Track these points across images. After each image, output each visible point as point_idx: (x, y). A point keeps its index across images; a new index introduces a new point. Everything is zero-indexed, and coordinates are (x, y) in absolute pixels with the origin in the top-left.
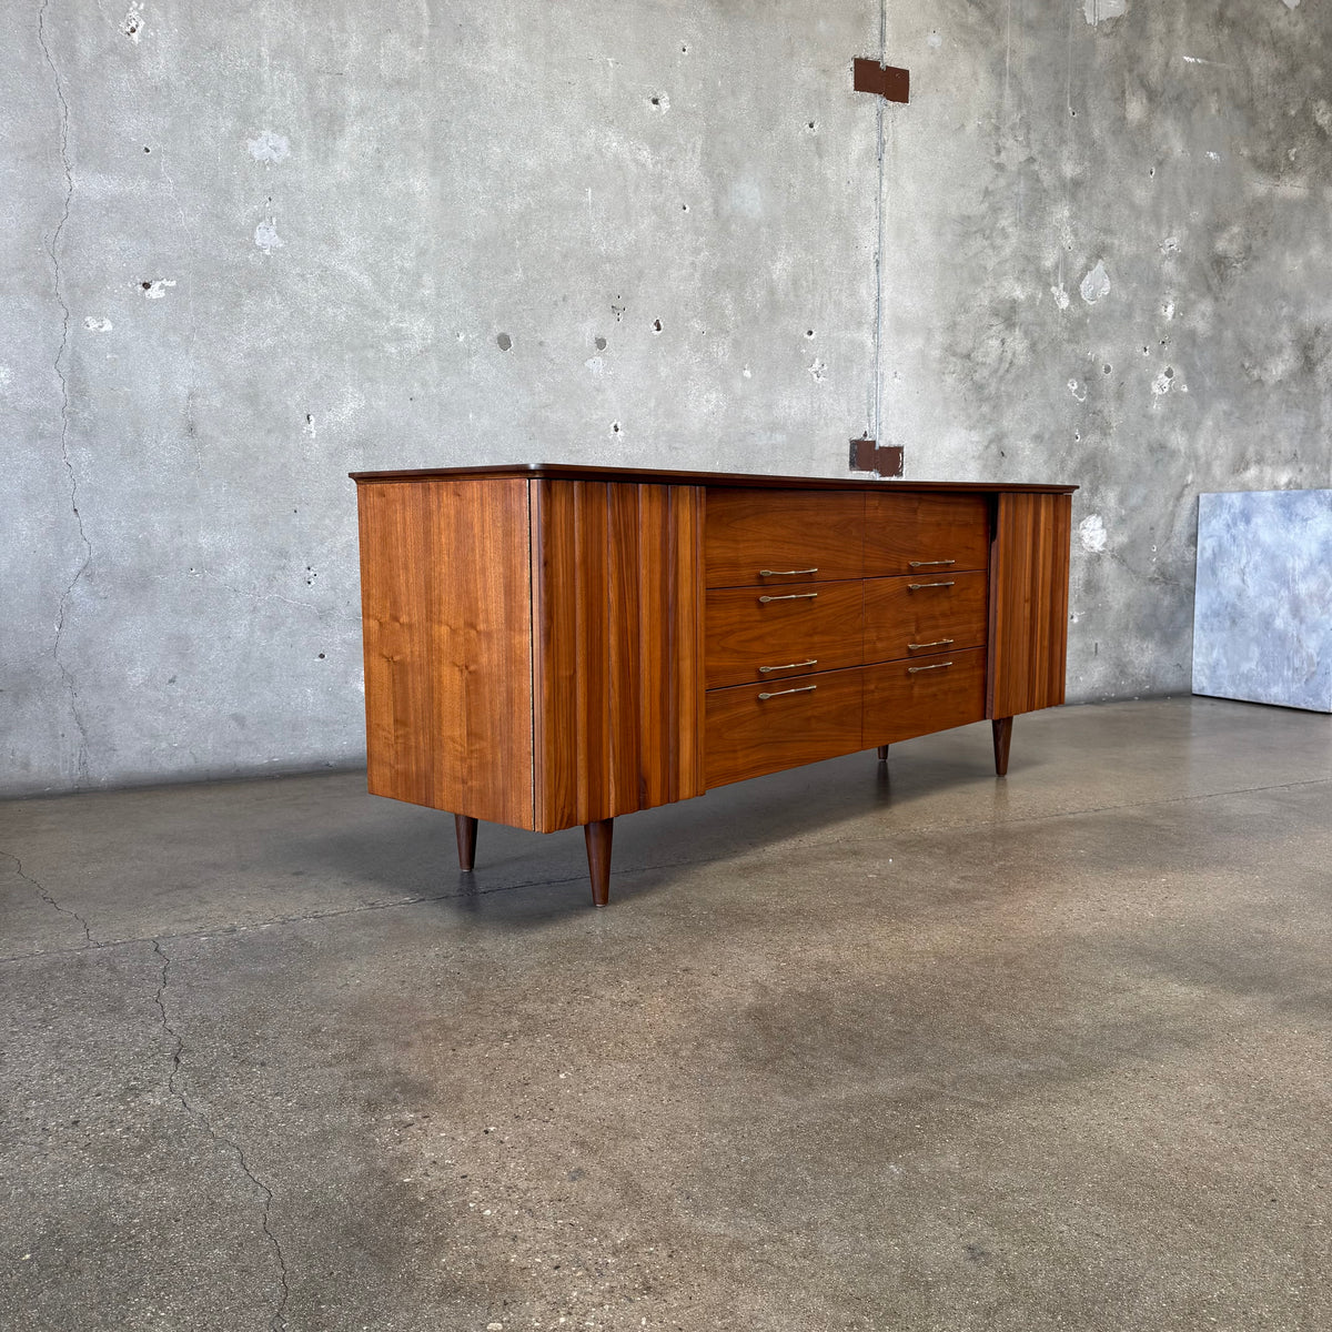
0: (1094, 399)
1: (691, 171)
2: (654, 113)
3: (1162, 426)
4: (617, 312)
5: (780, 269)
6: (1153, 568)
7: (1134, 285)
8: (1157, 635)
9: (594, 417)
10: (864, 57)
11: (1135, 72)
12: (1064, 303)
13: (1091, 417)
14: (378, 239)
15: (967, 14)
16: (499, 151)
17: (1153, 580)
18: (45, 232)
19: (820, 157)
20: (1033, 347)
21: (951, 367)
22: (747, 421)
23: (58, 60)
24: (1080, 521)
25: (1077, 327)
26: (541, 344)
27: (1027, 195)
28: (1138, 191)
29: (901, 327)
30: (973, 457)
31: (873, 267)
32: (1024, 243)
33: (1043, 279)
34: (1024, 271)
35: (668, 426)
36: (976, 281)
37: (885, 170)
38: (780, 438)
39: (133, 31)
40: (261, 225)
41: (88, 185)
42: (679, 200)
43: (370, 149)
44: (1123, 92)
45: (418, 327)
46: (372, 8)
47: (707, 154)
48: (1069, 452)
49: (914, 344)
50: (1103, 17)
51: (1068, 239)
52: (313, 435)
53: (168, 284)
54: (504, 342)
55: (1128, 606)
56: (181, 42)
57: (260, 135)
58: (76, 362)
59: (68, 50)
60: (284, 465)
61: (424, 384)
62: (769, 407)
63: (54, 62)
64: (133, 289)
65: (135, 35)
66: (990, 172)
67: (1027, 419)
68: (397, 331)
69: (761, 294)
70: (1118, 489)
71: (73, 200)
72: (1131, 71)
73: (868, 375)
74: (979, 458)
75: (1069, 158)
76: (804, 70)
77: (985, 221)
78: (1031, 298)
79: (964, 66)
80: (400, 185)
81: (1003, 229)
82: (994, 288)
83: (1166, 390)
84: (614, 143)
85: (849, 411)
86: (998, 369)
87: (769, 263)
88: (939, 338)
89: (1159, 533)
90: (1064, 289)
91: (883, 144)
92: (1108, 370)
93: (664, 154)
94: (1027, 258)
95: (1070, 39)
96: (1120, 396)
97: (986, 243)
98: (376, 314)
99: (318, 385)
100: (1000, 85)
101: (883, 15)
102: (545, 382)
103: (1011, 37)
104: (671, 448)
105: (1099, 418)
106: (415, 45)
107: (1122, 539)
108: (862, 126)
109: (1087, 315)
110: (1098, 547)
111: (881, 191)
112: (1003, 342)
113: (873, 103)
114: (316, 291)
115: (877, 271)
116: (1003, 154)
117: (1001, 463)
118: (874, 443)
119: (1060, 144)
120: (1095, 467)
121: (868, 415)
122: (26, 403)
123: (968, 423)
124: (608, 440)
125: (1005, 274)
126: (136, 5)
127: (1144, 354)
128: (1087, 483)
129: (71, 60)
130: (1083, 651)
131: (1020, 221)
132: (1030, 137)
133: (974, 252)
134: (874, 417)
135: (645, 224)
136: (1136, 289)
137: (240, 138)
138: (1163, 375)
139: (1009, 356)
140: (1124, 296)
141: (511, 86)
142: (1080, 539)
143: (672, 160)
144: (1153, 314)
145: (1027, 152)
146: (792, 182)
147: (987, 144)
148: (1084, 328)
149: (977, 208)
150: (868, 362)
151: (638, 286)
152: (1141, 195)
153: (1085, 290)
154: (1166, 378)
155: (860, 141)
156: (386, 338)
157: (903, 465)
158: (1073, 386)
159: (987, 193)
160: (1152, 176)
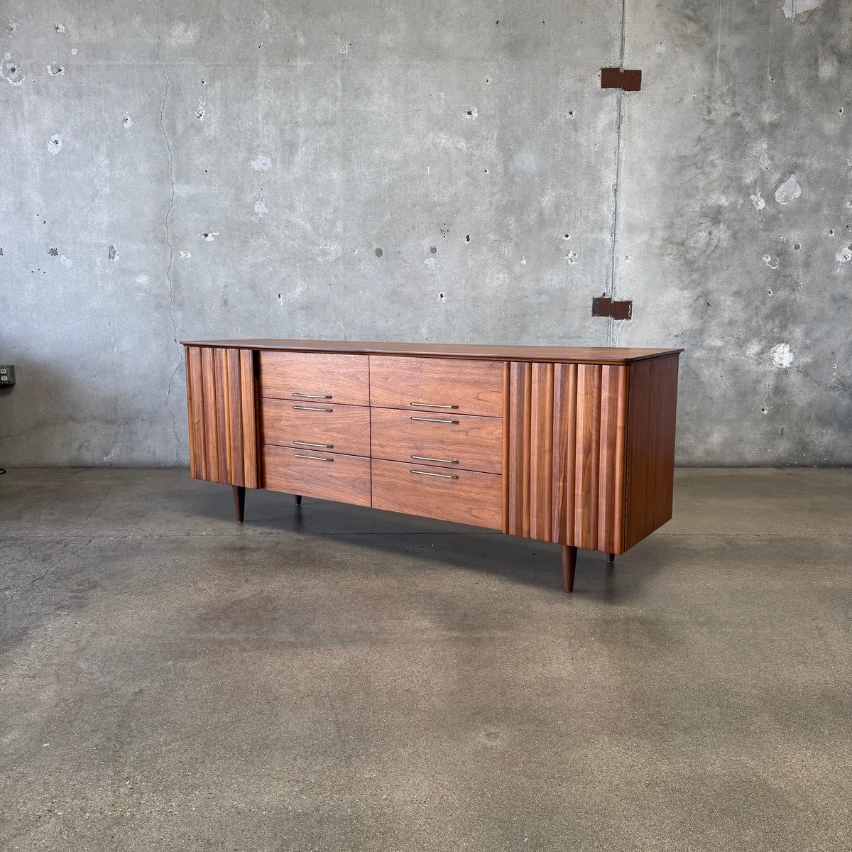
0: (784, 267)
1: (490, 150)
2: (468, 120)
3: (845, 283)
4: (443, 233)
5: (547, 200)
6: (833, 380)
7: (823, 189)
8: (835, 425)
9: (429, 290)
10: (608, 67)
11: (828, 44)
12: (762, 205)
13: (782, 278)
14: (314, 205)
15: (686, 27)
16: (378, 152)
17: (833, 388)
18: (163, 214)
19: (576, 131)
20: (734, 236)
21: (669, 251)
22: (523, 289)
23: (169, 134)
24: (771, 347)
25: (771, 220)
26: (399, 252)
27: (731, 138)
28: (828, 125)
29: (632, 228)
30: (685, 306)
31: (612, 194)
32: (729, 169)
33: (745, 191)
34: (728, 187)
35: (473, 294)
36: (689, 195)
37: (622, 134)
39: (201, 115)
40: (258, 202)
41: (181, 190)
42: (483, 167)
43: (310, 159)
44: (817, 60)
45: (334, 248)
46: (312, 86)
47: (500, 139)
48: (763, 302)
49: (641, 239)
50: (800, 11)
51: (765, 163)
52: (282, 304)
53: (216, 234)
54: (379, 253)
55: (811, 405)
56: (221, 118)
57: (257, 158)
58: (176, 274)
59: (172, 128)
60: (268, 319)
61: (336, 276)
62: (538, 280)
63: (167, 135)
64: (200, 237)
65: (201, 117)
66: (703, 126)
67: (729, 282)
68: (323, 250)
69: (534, 216)
70: (803, 327)
71: (175, 198)
72: (823, 44)
73: (607, 259)
74: (690, 307)
75: (767, 110)
76: (566, 81)
77: (698, 158)
78: (734, 205)
79: (683, 61)
80: (325, 176)
81: (712, 161)
82: (704, 200)
83: (849, 259)
84: (443, 140)
85: (592, 281)
86: (706, 250)
87: (540, 197)
88: (660, 234)
89: (839, 356)
90: (761, 196)
91: (620, 117)
92: (797, 247)
93: (474, 142)
94: (730, 178)
95: (771, 30)
96: (807, 264)
97: (698, 171)
98: (313, 243)
99: (284, 279)
100: (712, 69)
101: (623, 39)
102: (401, 273)
103: (721, 37)
104: (474, 305)
105: (789, 280)
106: (334, 103)
107: (806, 359)
108: (606, 109)
109: (780, 212)
110: (786, 364)
111: (619, 147)
112: (710, 233)
113: (614, 94)
114: (284, 233)
115: (615, 196)
116: (713, 114)
117: (707, 310)
118: (611, 299)
119: (761, 102)
120: (785, 312)
121: (606, 283)
122: (155, 292)
123: (681, 285)
124: (436, 303)
125: (713, 190)
126: (201, 103)
127: (830, 235)
128: (777, 322)
129: (174, 133)
130: (771, 432)
131: (726, 155)
132: (735, 99)
133: (688, 178)
134: (611, 284)
135: (461, 183)
136: (824, 192)
137: (248, 161)
138: (847, 249)
139: (715, 242)
140: (813, 197)
141: (385, 116)
142: (771, 359)
143: (478, 145)
144: (839, 207)
145: (733, 110)
146: (556, 148)
147: (700, 108)
148: (778, 221)
149: (690, 149)
150: (607, 251)
151: (456, 217)
152: (831, 127)
153: (779, 195)
154: (850, 251)
155: (604, 118)
156: (317, 254)
157: (631, 312)
158: (767, 259)
159: (699, 140)
160: (840, 114)
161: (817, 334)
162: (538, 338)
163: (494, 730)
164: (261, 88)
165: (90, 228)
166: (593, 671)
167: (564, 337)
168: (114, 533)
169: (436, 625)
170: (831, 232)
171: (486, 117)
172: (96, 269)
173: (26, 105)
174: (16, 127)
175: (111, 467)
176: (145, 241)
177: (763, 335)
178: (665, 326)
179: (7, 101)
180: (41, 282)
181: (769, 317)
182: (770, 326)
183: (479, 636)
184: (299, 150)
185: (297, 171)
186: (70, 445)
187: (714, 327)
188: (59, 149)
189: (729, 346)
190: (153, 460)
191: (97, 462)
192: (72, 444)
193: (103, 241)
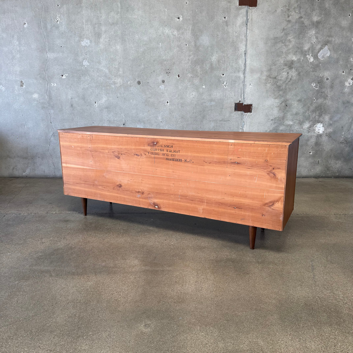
0: (321, 88)
1: (188, 35)
2: (178, 21)
3: (349, 96)
4: (168, 73)
5: (214, 58)
6: (342, 139)
7: (340, 52)
8: (342, 159)
9: (162, 100)
12: (312, 60)
13: (320, 93)
14: (110, 61)
16: (137, 37)
17: (342, 143)
18: (43, 66)
19: (227, 26)
20: (299, 74)
21: (269, 81)
22: (203, 99)
24: (314, 125)
25: (316, 67)
26: (148, 83)
27: (298, 29)
29: (252, 71)
30: (276, 107)
31: (244, 55)
32: (297, 43)
33: (304, 53)
34: (297, 52)
35: (181, 101)
36: (279, 56)
37: (248, 27)
38: (213, 103)
39: (58, 21)
40: (85, 60)
41: (51, 55)
42: (185, 43)
43: (107, 40)
45: (119, 81)
46: (107, 7)
47: (193, 30)
48: (311, 104)
49: (256, 76)
51: (314, 40)
52: (97, 106)
53: (66, 75)
54: (139, 83)
55: (331, 150)
56: (67, 22)
57: (84, 40)
58: (50, 92)
59: (46, 27)
60: (91, 113)
61: (120, 94)
62: (210, 95)
63: (43, 30)
64: (60, 77)
65: (58, 22)
66: (285, 23)
67: (296, 95)
68: (114, 82)
69: (208, 66)
70: (329, 116)
71: (48, 59)
73: (241, 85)
74: (278, 107)
75: (315, 15)
76: (223, 3)
77: (283, 38)
78: (299, 59)
81: (289, 40)
82: (286, 58)
83: (351, 84)
84: (167, 31)
85: (235, 95)
86: (286, 81)
87: (211, 57)
88: (265, 73)
89: (345, 129)
90: (312, 56)
91: (247, 20)
92: (327, 79)
93: (181, 32)
94: (298, 48)
96: (332, 87)
97: (283, 44)
98: (109, 78)
99: (97, 95)
102: (149, 92)
104: (182, 107)
105: (323, 94)
106: (117, 14)
107: (330, 130)
108: (241, 16)
109: (320, 63)
110: (321, 132)
111: (247, 33)
112: (288, 73)
113: (245, 8)
114: (96, 74)
115: (245, 56)
116: (290, 17)
117: (286, 108)
118: (243, 103)
119: (312, 11)
120: (321, 109)
121: (241, 96)
122: (41, 101)
123: (274, 97)
124: (165, 105)
125: (289, 53)
126: (58, 15)
127: (343, 73)
128: (317, 113)
129: (46, 30)
130: (313, 162)
131: (296, 37)
132: (301, 10)
133: (278, 47)
134: (243, 96)
135: (175, 50)
136: (341, 54)
137: (79, 42)
138: (350, 80)
139: (290, 77)
140: (335, 56)
141: (140, 20)
142: (314, 130)
143: (183, 33)
144: (347, 61)
145: (299, 15)
146: (218, 34)
147: (284, 15)
148: (319, 67)
149: (280, 34)
150: (241, 81)
151: (173, 66)
152: (345, 23)
153: (320, 55)
154: (352, 81)
155: (240, 20)
156: (112, 84)
157: (252, 109)
158: (314, 85)
159: (284, 29)
160: (349, 17)
161: (336, 119)
162: (210, 121)
163: (149, 322)
164: (84, 8)
165: (12, 73)
166: (204, 289)
167: (222, 121)
168: (16, 212)
169: (141, 263)
170: (343, 72)
171: (186, 20)
172: (16, 91)
175: (27, 177)
176: (36, 79)
177: (311, 119)
178: (267, 115)
181: (313, 111)
182: (314, 115)
183: (157, 269)
184: (102, 36)
185: (101, 46)
186: (9, 168)
187: (289, 116)
189: (296, 124)
190: (44, 174)
191: (21, 175)
192: (10, 168)
193: (18, 79)
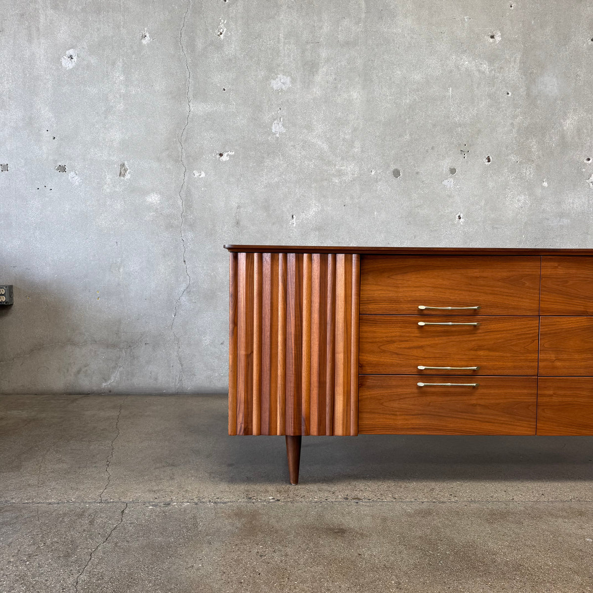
1: (513, 73)
2: (491, 43)
4: (463, 153)
5: (569, 124)
9: (446, 211)
14: (333, 124)
16: (399, 73)
18: (177, 132)
22: (544, 211)
23: (187, 51)
26: (417, 173)
35: (492, 216)
38: (566, 221)
39: (221, 34)
40: (275, 122)
41: (198, 108)
42: (505, 90)
43: (331, 79)
45: (351, 169)
46: (336, 7)
47: (523, 62)
52: (295, 225)
53: (231, 153)
54: (396, 173)
56: (242, 36)
57: (277, 77)
58: (189, 193)
59: (192, 46)
61: (352, 198)
62: (559, 203)
63: (186, 53)
64: (215, 157)
65: (222, 36)
68: (339, 171)
69: (556, 139)
71: (191, 116)
76: (588, 8)
80: (345, 96)
84: (466, 62)
87: (562, 120)
93: (497, 65)
98: (329, 163)
99: (298, 200)
102: (419, 194)
104: (493, 228)
106: (357, 23)
114: (300, 153)
122: (166, 211)
124: (454, 224)
129: (193, 51)
135: (483, 104)
137: (267, 80)
141: (408, 38)
143: (501, 68)
146: (579, 73)
151: (477, 138)
156: (334, 175)
164: (285, 7)
165: (101, 144)
172: (105, 187)
173: (42, 19)
174: (30, 41)
175: (110, 394)
176: (159, 160)
179: (22, 15)
180: (47, 199)
184: (320, 70)
186: (68, 370)
188: (74, 64)
191: (95, 388)
192: (70, 369)
193: (114, 158)
